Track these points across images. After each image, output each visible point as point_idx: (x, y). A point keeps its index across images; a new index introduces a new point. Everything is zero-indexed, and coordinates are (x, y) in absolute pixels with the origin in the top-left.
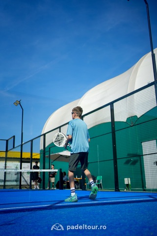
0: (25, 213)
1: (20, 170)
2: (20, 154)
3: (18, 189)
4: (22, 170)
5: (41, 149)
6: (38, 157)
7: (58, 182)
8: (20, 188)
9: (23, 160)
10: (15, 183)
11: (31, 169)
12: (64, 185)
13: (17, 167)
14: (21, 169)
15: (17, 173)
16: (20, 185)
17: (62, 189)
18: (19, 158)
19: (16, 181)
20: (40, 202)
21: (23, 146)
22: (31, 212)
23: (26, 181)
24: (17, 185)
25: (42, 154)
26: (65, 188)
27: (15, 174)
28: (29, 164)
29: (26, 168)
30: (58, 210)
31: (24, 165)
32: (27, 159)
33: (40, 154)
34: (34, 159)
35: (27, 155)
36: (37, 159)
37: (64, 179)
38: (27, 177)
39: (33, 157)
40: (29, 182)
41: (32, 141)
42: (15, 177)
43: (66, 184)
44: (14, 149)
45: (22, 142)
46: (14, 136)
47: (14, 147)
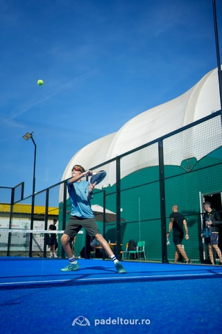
0: (35, 289)
1: (30, 231)
2: (31, 208)
3: (28, 257)
4: (34, 231)
5: (60, 202)
6: (56, 212)
7: (84, 248)
8: (30, 255)
9: (35, 217)
10: (23, 249)
11: (46, 229)
12: (92, 252)
13: (26, 227)
14: (32, 229)
15: (26, 235)
16: (31, 252)
17: (89, 258)
18: (29, 214)
19: (25, 245)
20: (57, 276)
21: (35, 196)
22: (43, 289)
23: (39, 246)
24: (26, 252)
25: (62, 209)
26: (92, 257)
27: (24, 237)
28: (43, 223)
29: (39, 226)
30: (81, 286)
31: (35, 223)
32: (41, 215)
33: (60, 208)
34: (51, 215)
35: (40, 210)
36: (54, 215)
37: (92, 244)
38: (40, 241)
39: (49, 213)
40: (42, 248)
41: (48, 190)
42: (23, 240)
43: (94, 252)
44: (23, 201)
45: (34, 191)
46: (23, 184)
47: (22, 198)
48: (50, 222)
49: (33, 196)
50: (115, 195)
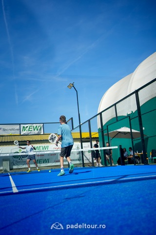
0: (91, 187)
1: (81, 150)
2: (79, 134)
3: (82, 167)
4: (84, 150)
5: (98, 128)
6: (97, 136)
7: (119, 158)
8: (84, 166)
9: (83, 140)
10: (78, 162)
11: (92, 147)
12: (126, 161)
13: (78, 147)
14: (82, 148)
15: (79, 153)
16: (83, 164)
18: (79, 139)
19: (79, 160)
20: (104, 178)
21: (81, 126)
22: (97, 187)
23: (88, 160)
24: (80, 164)
25: (101, 133)
26: (126, 164)
27: (77, 154)
28: (89, 143)
29: (87, 147)
30: (122, 184)
31: (84, 144)
32: (87, 138)
33: (99, 132)
35: (86, 135)
36: (96, 138)
37: (125, 155)
38: (89, 156)
39: (92, 137)
40: (91, 160)
41: (89, 121)
42: (77, 157)
43: (127, 160)
44: (73, 130)
45: (80, 123)
46: (72, 118)
47: (73, 129)
48: (94, 143)
49: (80, 126)
50: (137, 119)
